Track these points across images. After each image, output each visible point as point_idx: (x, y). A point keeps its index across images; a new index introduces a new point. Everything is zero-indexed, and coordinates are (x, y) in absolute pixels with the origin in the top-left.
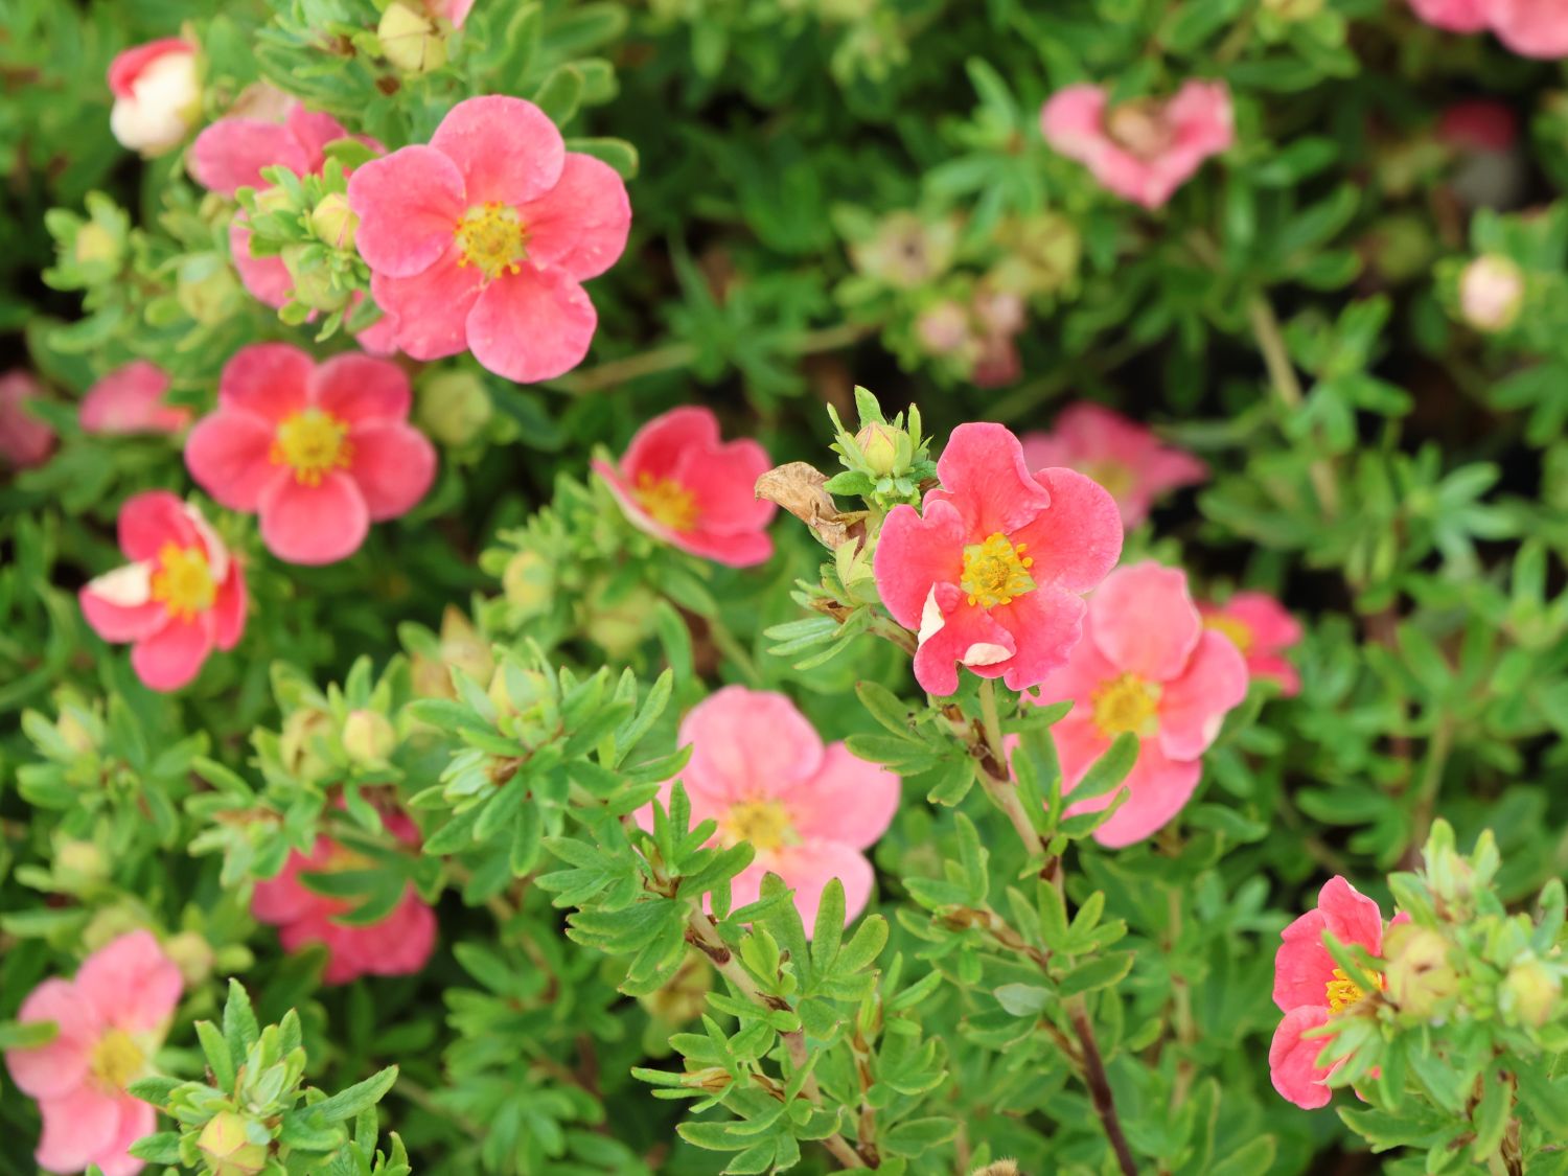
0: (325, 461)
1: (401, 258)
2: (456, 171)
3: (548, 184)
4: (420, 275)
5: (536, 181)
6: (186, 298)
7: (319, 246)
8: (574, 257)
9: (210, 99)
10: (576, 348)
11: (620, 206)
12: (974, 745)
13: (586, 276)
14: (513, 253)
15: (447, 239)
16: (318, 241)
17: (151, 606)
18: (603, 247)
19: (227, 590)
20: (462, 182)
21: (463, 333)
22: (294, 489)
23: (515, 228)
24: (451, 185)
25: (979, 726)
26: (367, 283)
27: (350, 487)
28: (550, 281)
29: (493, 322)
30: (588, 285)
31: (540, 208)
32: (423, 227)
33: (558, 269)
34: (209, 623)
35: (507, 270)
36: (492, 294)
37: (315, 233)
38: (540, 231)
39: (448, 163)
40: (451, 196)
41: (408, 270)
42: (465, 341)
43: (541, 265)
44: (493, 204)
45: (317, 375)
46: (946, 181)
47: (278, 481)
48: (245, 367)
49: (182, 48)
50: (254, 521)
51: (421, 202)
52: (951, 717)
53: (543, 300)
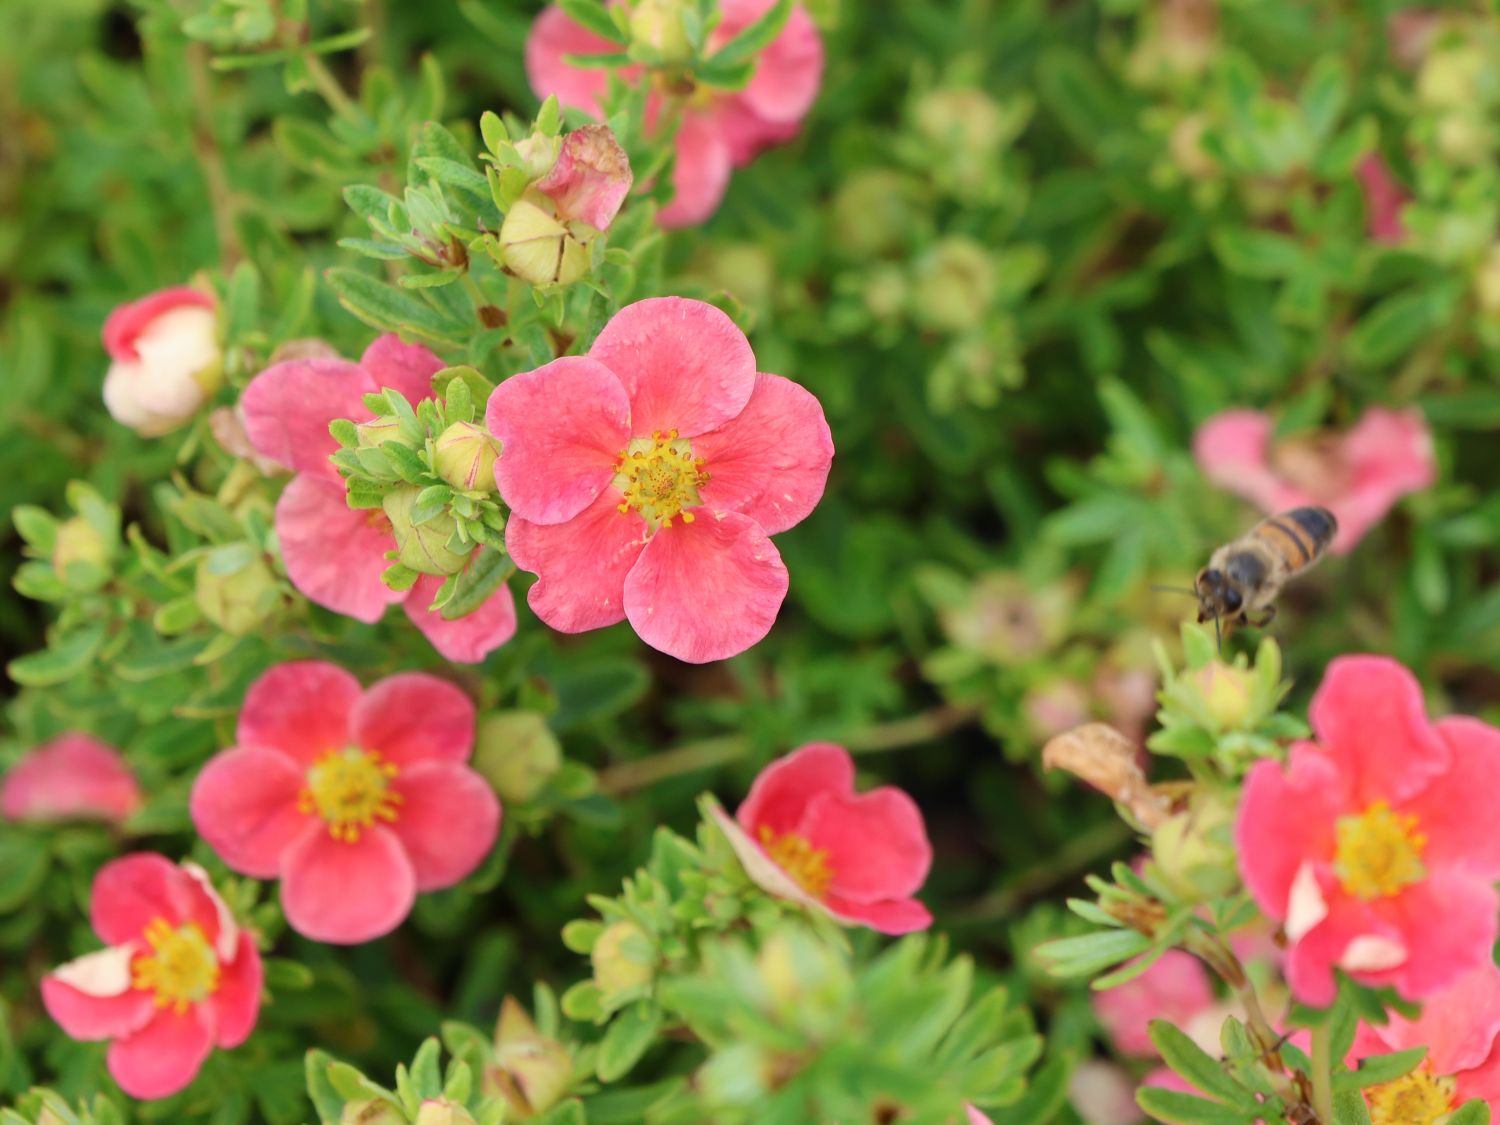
0: (364, 812)
1: (546, 501)
2: (621, 392)
3: (733, 411)
4: (568, 523)
5: (719, 406)
6: (208, 602)
7: (441, 487)
8: (760, 504)
9: (234, 359)
10: (760, 619)
11: (821, 441)
12: (1295, 1105)
13: (774, 530)
14: (685, 499)
15: (603, 478)
16: (439, 481)
17: (131, 996)
18: (796, 493)
19: (233, 971)
20: (627, 404)
21: (619, 600)
22: (326, 846)
23: (688, 466)
24: (613, 408)
25: (1301, 1078)
26: (500, 535)
27: (394, 846)
28: (729, 535)
29: (656, 584)
30: (778, 540)
31: (721, 441)
32: (572, 464)
33: (741, 517)
34: (208, 1015)
35: (677, 519)
36: (657, 550)
37: (436, 471)
38: (718, 471)
39: (612, 379)
40: (612, 424)
41: (554, 516)
42: (622, 609)
43: (719, 514)
44: (664, 436)
45: (361, 703)
46: (1069, 528)
47: (307, 836)
48: (274, 689)
49: (194, 301)
50: (267, 890)
51: (574, 432)
52: (1270, 1065)
53: (719, 559)
